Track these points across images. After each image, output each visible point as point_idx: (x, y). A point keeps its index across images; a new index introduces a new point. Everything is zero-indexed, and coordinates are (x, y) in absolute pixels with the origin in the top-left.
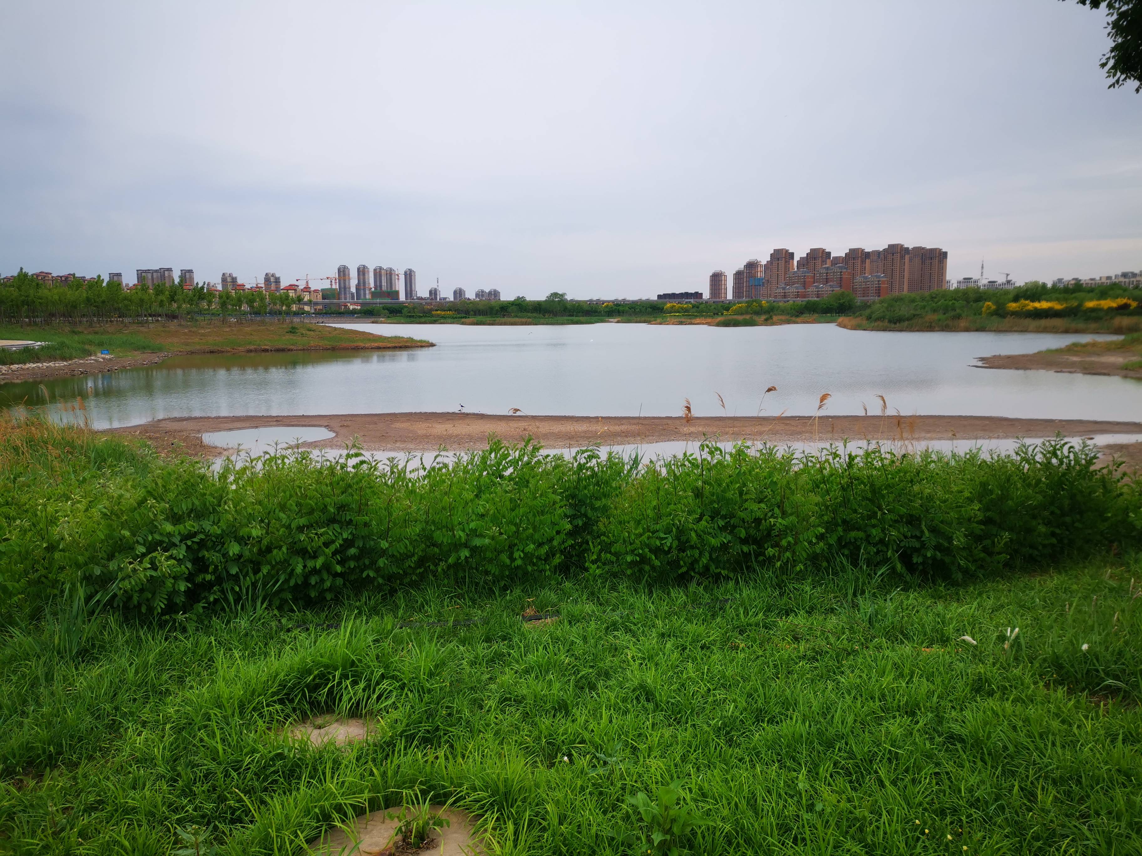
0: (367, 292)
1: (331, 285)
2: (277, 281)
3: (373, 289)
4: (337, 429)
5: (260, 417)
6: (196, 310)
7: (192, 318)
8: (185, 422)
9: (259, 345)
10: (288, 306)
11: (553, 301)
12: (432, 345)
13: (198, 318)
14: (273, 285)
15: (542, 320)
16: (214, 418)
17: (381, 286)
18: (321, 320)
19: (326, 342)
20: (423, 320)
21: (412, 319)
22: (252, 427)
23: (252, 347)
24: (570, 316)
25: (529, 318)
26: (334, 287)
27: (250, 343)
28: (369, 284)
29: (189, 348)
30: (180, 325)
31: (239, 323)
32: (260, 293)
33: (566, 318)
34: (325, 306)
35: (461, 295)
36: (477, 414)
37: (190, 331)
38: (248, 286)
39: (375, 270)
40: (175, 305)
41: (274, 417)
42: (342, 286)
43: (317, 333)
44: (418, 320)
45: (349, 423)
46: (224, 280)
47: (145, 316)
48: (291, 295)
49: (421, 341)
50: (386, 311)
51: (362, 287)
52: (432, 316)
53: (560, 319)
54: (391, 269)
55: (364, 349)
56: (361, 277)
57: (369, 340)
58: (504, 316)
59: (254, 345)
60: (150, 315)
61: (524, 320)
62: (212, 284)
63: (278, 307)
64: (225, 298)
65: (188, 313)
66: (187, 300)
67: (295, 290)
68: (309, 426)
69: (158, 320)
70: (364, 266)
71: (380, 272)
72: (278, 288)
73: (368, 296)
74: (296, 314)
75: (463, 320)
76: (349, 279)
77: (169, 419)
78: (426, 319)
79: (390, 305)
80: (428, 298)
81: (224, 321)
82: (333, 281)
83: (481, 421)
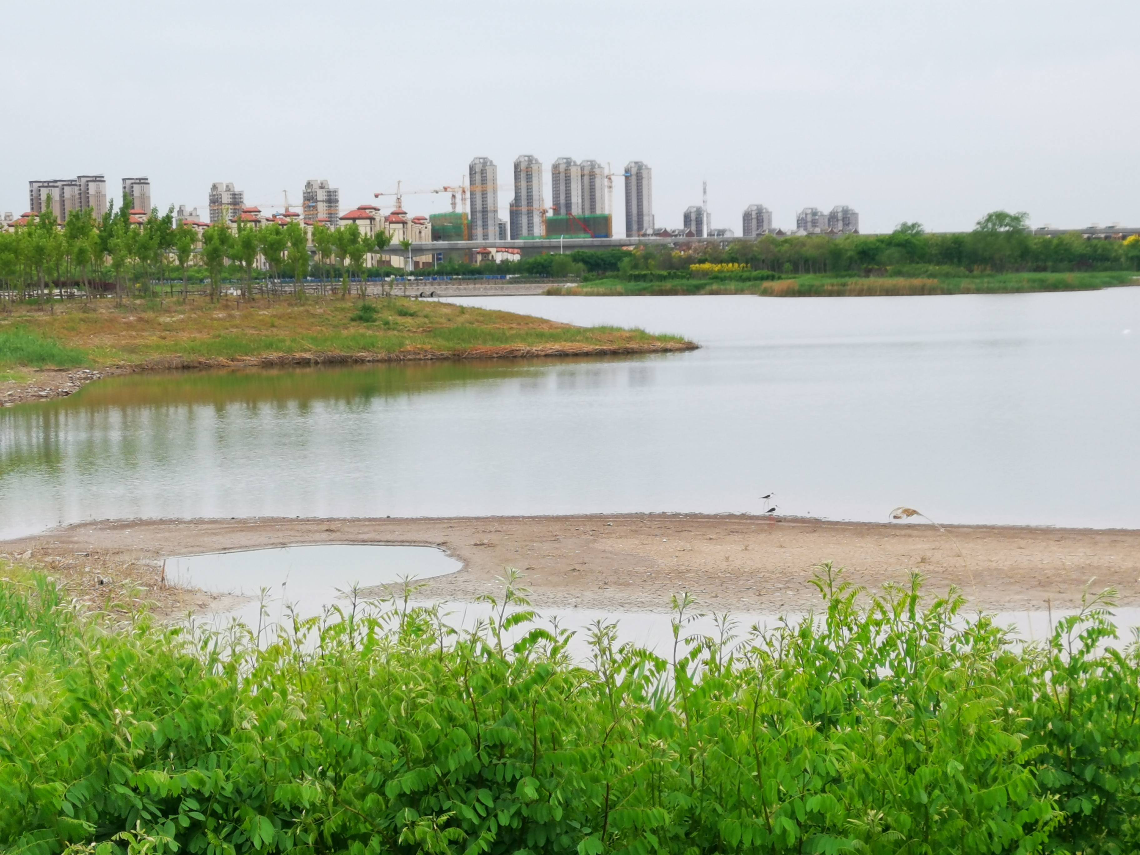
0: (537, 219)
1: (454, 204)
2: (332, 200)
3: (550, 214)
4: (466, 553)
5: (292, 520)
6: (153, 269)
7: (145, 289)
8: (127, 531)
9: (290, 350)
10: (357, 257)
11: (994, 234)
12: (691, 347)
13: (158, 289)
14: (322, 209)
15: (964, 283)
16: (191, 522)
17: (568, 205)
18: (428, 289)
19: (441, 342)
20: (668, 285)
21: (642, 284)
22: (274, 545)
23: (274, 355)
24: (1038, 269)
25: (932, 276)
26: (459, 210)
27: (269, 346)
28: (541, 200)
29: (136, 359)
30: (119, 306)
31: (247, 298)
32: (293, 229)
33: (1026, 275)
34: (439, 254)
35: (760, 220)
36: (803, 520)
37: (140, 319)
38: (266, 213)
39: (555, 167)
40: (109, 260)
41: (322, 521)
42: (479, 207)
43: (420, 320)
44: (656, 285)
45: (494, 538)
46: (215, 200)
47: (47, 286)
48: (362, 231)
49: (663, 338)
50: (581, 265)
51: (524, 209)
52: (692, 275)
53: (1012, 278)
54: (593, 165)
55: (530, 357)
56: (523, 184)
57: (541, 336)
58: (868, 273)
59: (277, 349)
60: (57, 284)
61: (917, 282)
62: (188, 209)
63: (333, 259)
64: (216, 241)
65: (136, 278)
66: (135, 249)
67: (372, 219)
68: (402, 543)
69: (71, 296)
70: (530, 160)
71: (567, 170)
72: (331, 218)
73: (539, 230)
74: (374, 275)
75: (766, 284)
76: (495, 191)
77: (93, 523)
78: (676, 282)
79: (588, 252)
80: (681, 233)
81: (214, 295)
82: (459, 196)
83: (812, 537)
